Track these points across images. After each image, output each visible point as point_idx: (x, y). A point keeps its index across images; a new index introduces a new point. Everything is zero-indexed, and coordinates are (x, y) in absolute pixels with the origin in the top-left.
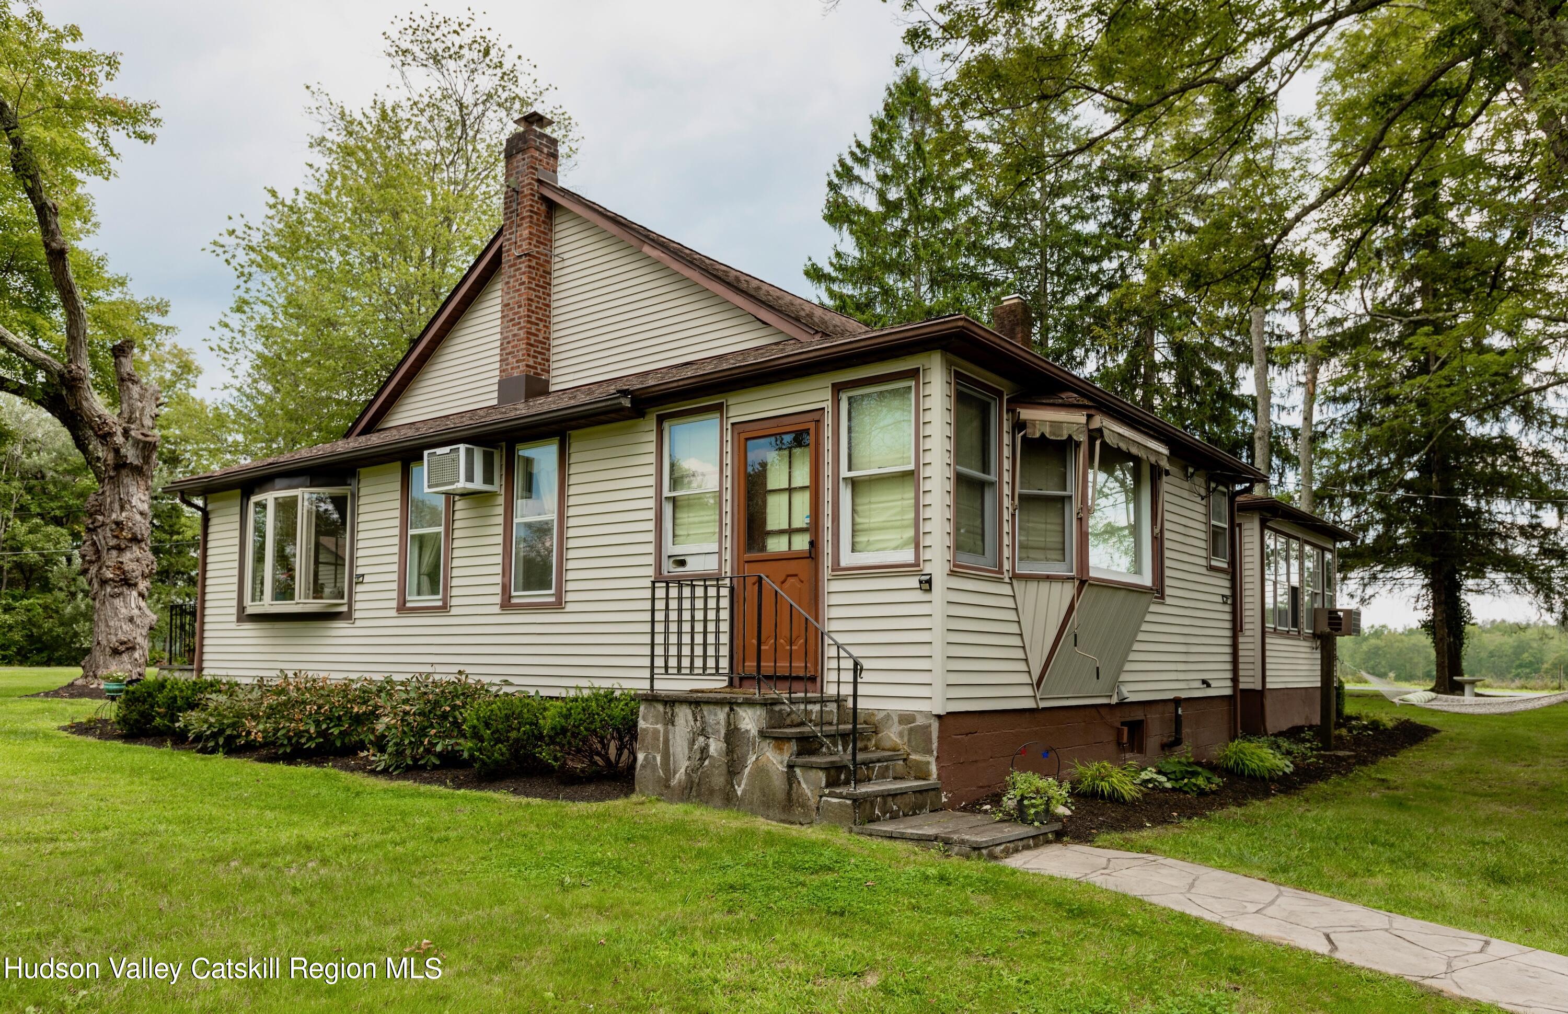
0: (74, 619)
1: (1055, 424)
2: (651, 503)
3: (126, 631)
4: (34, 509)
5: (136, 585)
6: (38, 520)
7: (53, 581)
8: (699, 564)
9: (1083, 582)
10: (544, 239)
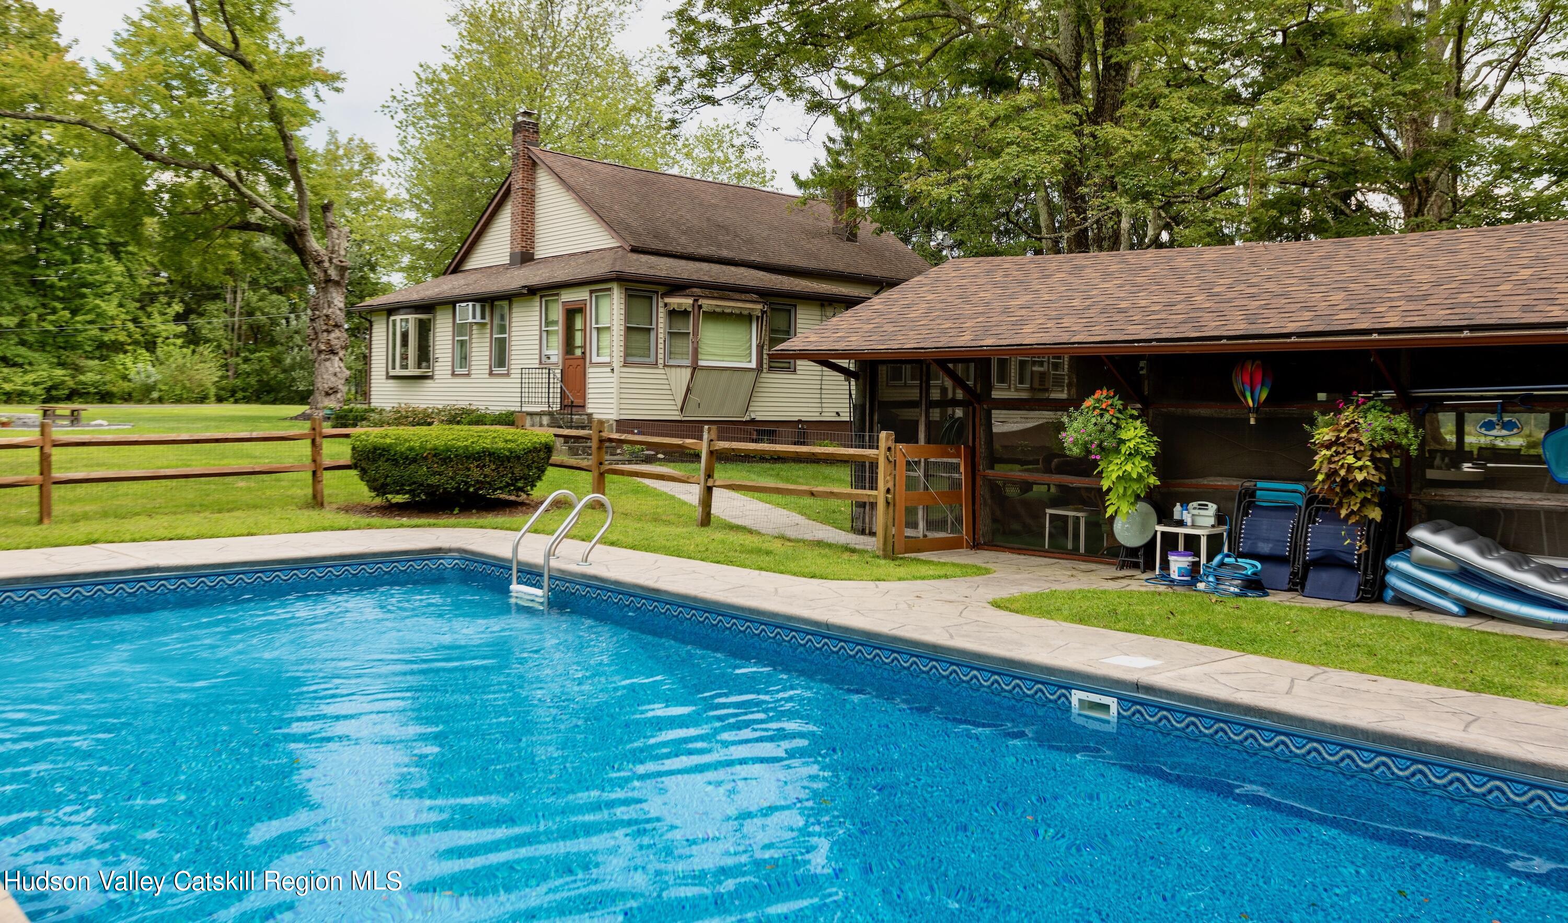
0: (292, 368)
1: (680, 305)
2: (538, 333)
3: (332, 381)
4: (262, 281)
5: (337, 353)
6: (264, 291)
7: (277, 338)
8: (554, 359)
9: (695, 368)
10: (531, 178)
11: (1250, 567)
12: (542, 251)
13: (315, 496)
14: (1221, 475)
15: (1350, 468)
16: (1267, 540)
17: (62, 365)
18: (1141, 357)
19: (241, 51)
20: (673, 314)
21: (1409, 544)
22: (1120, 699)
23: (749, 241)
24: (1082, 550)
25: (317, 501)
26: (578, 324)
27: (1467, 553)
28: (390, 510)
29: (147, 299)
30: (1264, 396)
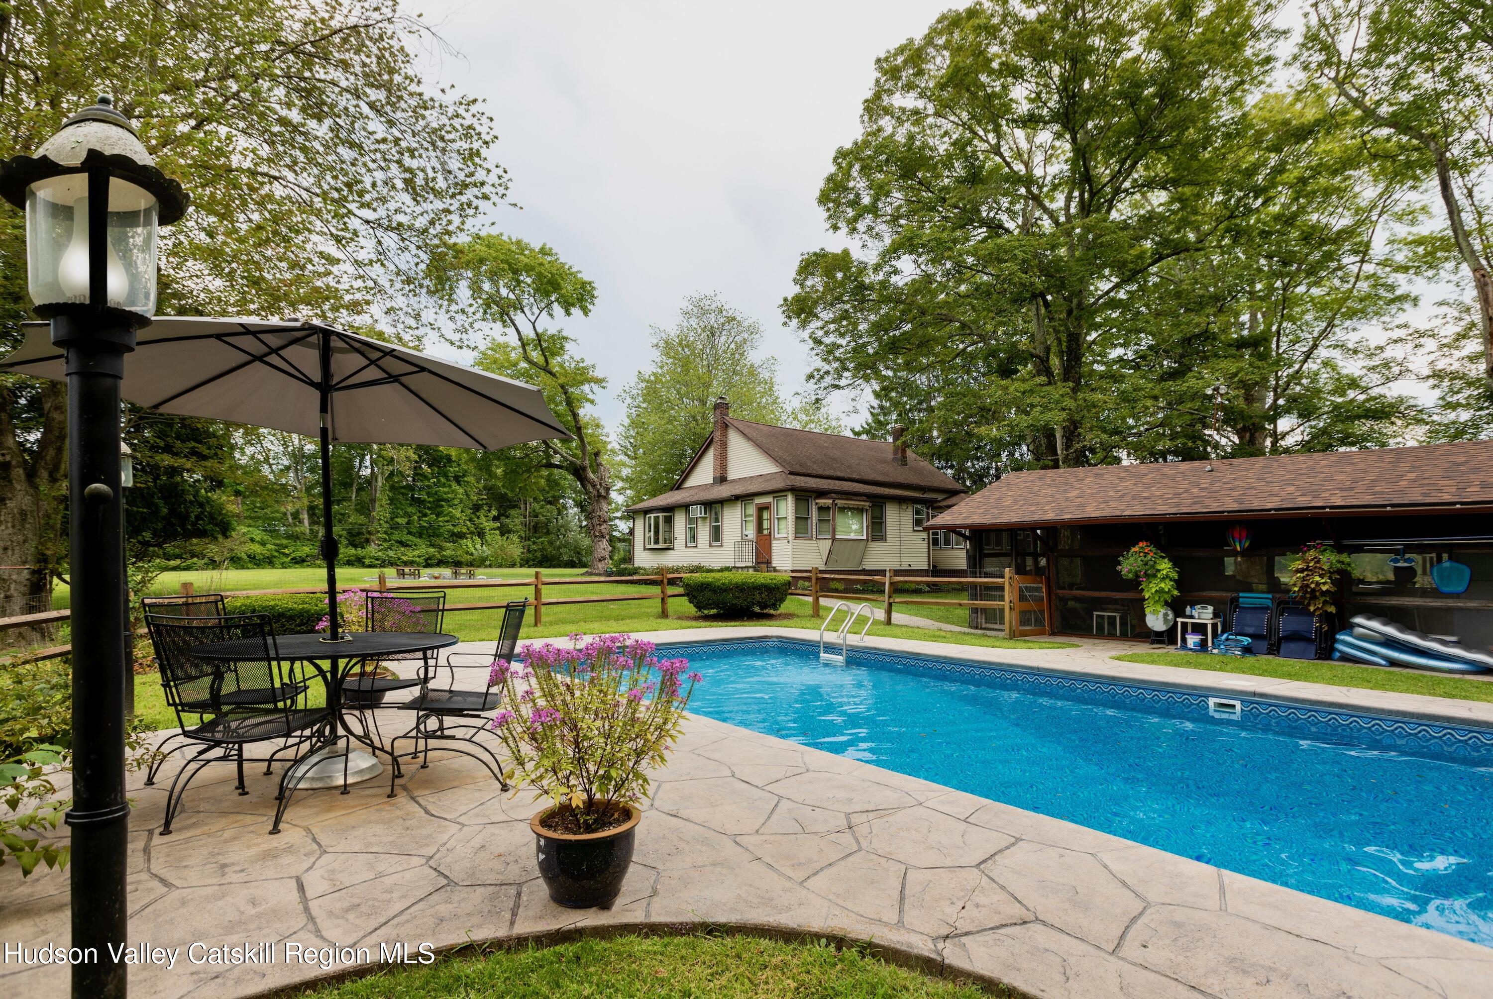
1: (824, 503)
2: (740, 521)
3: (602, 553)
5: (605, 537)
8: (750, 537)
9: (834, 540)
10: (725, 435)
11: (1246, 640)
12: (731, 476)
13: (663, 612)
14: (1216, 590)
15: (1318, 584)
16: (1250, 626)
17: (432, 545)
18: (1160, 524)
19: (550, 366)
20: (821, 509)
21: (1352, 626)
22: (1242, 701)
23: (850, 467)
24: (1118, 634)
25: (664, 614)
26: (765, 515)
27: (1391, 631)
28: (707, 618)
29: (477, 508)
30: (1247, 544)
